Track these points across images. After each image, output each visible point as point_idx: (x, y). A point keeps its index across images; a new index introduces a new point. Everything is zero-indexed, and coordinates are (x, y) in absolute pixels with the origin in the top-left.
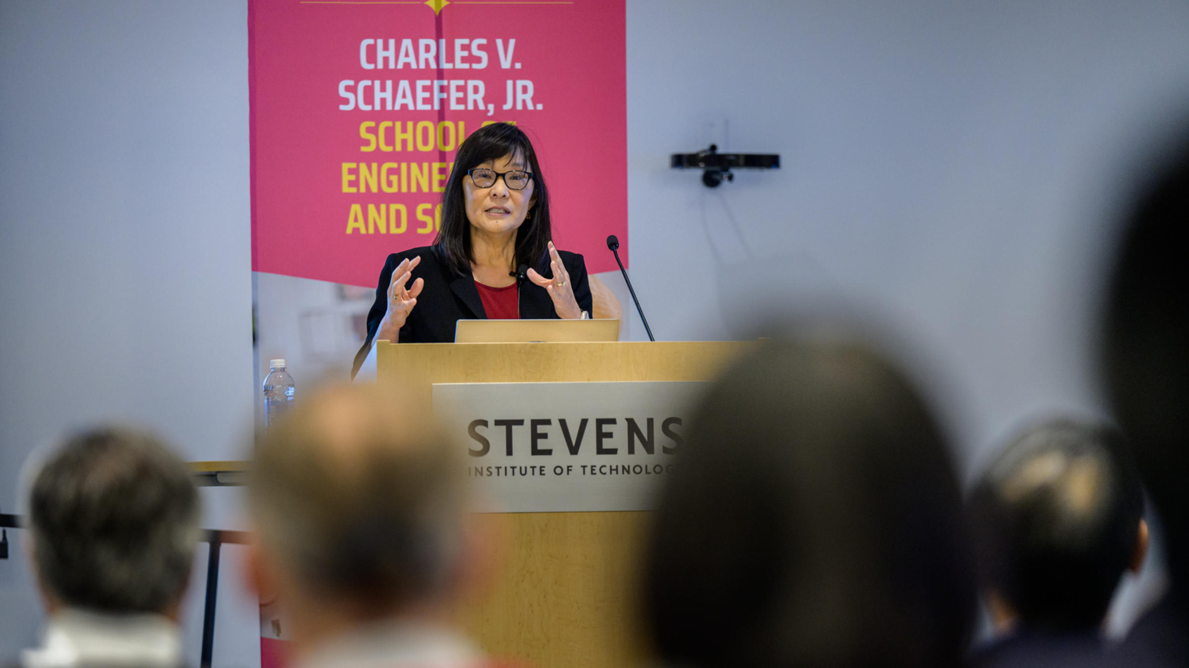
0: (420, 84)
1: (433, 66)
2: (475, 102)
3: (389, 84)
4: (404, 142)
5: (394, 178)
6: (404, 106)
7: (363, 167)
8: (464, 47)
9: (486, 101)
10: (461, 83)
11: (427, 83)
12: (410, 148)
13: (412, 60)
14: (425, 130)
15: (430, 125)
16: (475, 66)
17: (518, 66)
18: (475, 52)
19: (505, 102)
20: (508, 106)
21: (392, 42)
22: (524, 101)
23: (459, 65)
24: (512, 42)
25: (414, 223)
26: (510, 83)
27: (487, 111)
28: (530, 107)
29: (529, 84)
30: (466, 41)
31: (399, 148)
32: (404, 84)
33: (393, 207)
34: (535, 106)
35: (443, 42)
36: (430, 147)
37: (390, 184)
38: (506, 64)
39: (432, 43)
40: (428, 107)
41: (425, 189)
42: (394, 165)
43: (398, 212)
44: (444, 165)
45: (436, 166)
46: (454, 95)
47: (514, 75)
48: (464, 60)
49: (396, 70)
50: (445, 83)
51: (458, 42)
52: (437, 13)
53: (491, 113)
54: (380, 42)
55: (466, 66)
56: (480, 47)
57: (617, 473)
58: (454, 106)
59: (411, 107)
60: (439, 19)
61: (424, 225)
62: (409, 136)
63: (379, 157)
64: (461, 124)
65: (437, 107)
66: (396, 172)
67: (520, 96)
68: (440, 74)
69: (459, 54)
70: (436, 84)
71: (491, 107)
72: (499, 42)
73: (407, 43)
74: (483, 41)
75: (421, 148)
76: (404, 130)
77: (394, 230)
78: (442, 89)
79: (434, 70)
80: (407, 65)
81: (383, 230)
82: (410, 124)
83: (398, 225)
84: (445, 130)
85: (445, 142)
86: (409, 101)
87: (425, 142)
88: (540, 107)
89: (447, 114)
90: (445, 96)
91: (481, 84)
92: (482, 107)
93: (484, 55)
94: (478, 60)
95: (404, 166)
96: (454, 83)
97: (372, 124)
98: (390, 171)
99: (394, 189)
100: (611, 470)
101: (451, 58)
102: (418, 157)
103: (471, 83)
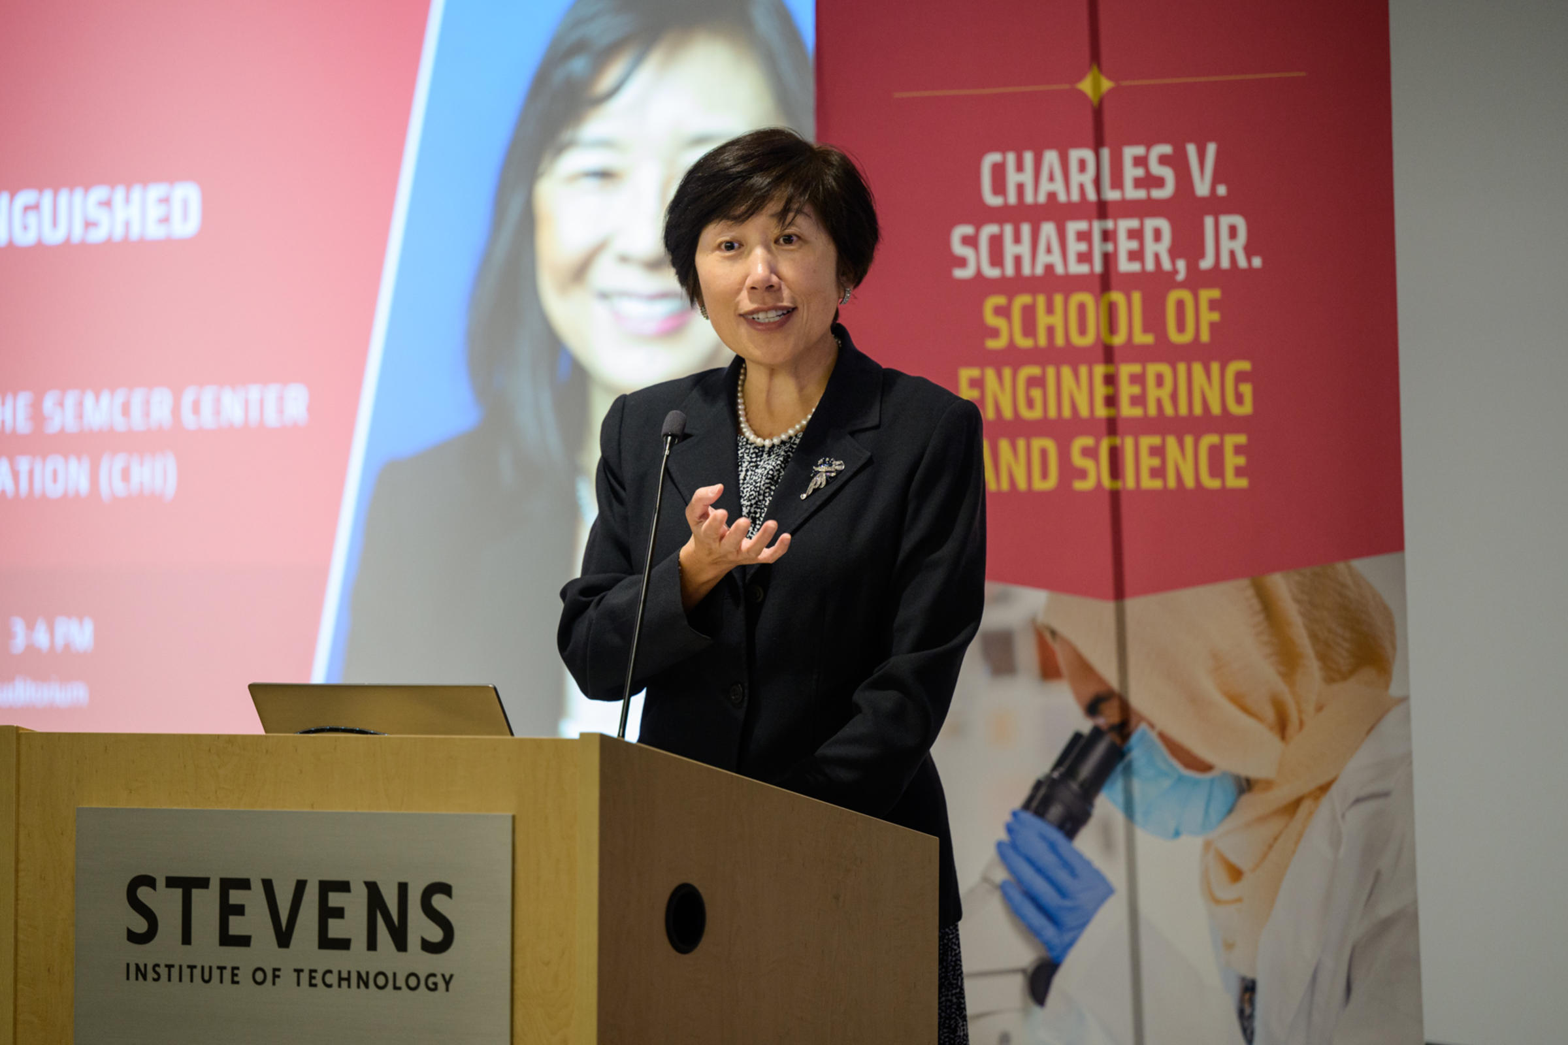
0: (1074, 227)
1: (1091, 196)
2: (1157, 257)
3: (1026, 229)
4: (1051, 330)
5: (1036, 393)
6: (1049, 268)
7: (990, 374)
8: (1140, 161)
9: (1174, 254)
10: (1134, 223)
11: (1082, 225)
12: (1060, 341)
13: (1058, 186)
14: (1082, 308)
15: (1087, 298)
16: (1157, 194)
17: (1222, 190)
18: (1157, 169)
19: (1202, 255)
20: (1206, 263)
21: (1028, 157)
22: (1232, 254)
23: (1133, 193)
24: (1211, 149)
25: (1069, 472)
26: (1209, 221)
27: (1175, 272)
28: (1242, 262)
29: (1239, 221)
30: (1140, 150)
31: (1042, 341)
32: (1048, 229)
33: (1038, 443)
34: (1249, 259)
35: (1105, 153)
36: (1089, 340)
37: (1030, 404)
38: (1202, 188)
39: (1088, 155)
40: (1084, 269)
41: (1084, 412)
42: (1035, 371)
43: (1044, 453)
44: (1111, 369)
45: (1100, 370)
46: (1125, 245)
47: (1215, 206)
48: (1138, 183)
49: (1036, 206)
50: (1110, 224)
51: (1130, 152)
52: (1095, 100)
53: (1181, 276)
54: (1011, 158)
55: (1141, 194)
56: (1163, 160)
57: (349, 986)
58: (1125, 266)
59: (1059, 270)
60: (1098, 113)
61: (1082, 474)
62: (1057, 320)
63: (1013, 357)
64: (1137, 297)
65: (1098, 267)
66: (1037, 382)
67: (1226, 244)
68: (1102, 210)
69: (1131, 172)
70: (1097, 226)
71: (1181, 265)
72: (1191, 150)
73: (1051, 157)
74: (1167, 149)
75: (1077, 340)
76: (1050, 310)
77: (1039, 485)
78: (1107, 236)
79: (1091, 203)
80: (1052, 196)
81: (1022, 485)
82: (1058, 299)
83: (1045, 475)
84: (1112, 308)
85: (1112, 329)
86: (1056, 259)
87: (1082, 331)
88: (1257, 262)
89: (1114, 281)
90: (1110, 247)
91: (1164, 225)
92: (1167, 265)
93: (1167, 173)
94: (1159, 182)
95: (1051, 371)
96: (1125, 225)
97: (1001, 300)
98: (1032, 382)
99: (1036, 414)
100: (341, 979)
101: (1117, 183)
102: (1071, 356)
103: (1150, 224)
